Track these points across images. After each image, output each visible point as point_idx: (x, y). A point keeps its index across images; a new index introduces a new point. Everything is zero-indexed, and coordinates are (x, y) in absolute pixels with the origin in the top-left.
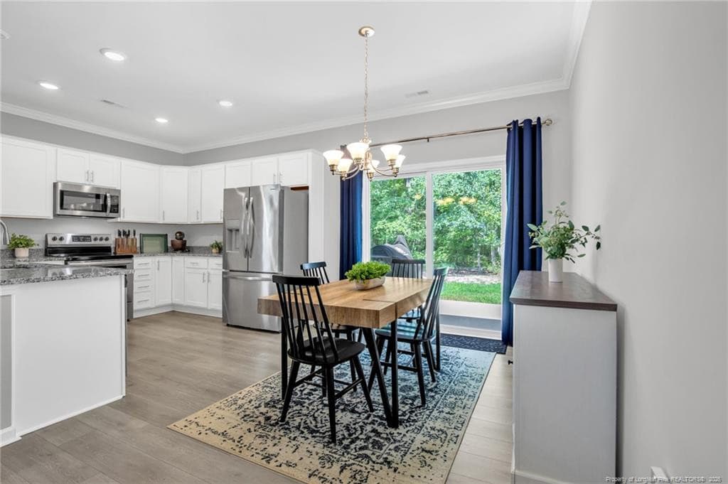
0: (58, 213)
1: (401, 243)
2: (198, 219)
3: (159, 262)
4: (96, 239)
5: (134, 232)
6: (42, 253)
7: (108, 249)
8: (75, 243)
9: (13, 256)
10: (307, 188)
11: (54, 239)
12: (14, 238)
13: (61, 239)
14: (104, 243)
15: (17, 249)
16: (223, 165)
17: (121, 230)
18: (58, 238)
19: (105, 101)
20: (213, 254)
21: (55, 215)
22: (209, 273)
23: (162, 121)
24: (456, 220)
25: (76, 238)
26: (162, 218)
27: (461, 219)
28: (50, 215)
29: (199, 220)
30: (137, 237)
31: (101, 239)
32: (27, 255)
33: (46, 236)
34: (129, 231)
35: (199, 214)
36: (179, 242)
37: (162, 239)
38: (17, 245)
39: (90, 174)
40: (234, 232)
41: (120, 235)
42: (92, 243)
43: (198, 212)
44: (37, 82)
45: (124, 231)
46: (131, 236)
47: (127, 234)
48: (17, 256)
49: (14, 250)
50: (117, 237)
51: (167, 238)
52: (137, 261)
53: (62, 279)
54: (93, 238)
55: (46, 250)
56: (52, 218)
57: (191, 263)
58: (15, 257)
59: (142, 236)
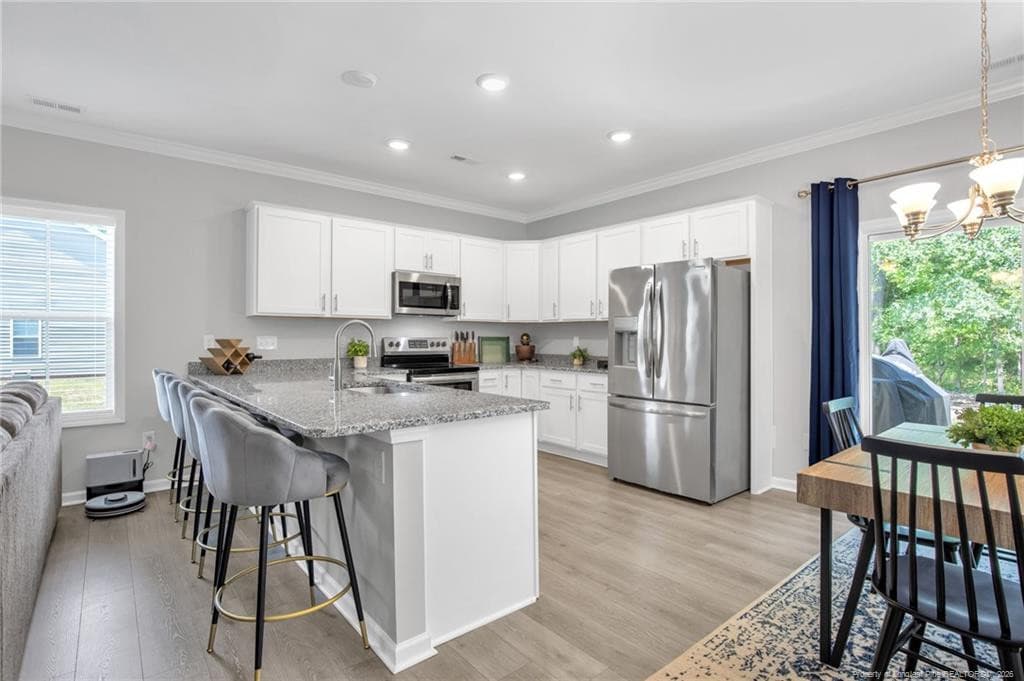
0: (397, 311)
1: (899, 353)
2: (555, 315)
3: (507, 377)
4: (432, 345)
5: (473, 333)
6: (378, 363)
7: (443, 358)
8: (412, 350)
9: (352, 367)
10: (748, 261)
11: (391, 345)
12: (352, 344)
13: (398, 345)
14: (440, 350)
15: (356, 358)
16: (594, 234)
17: (459, 333)
18: (395, 343)
19: (456, 157)
20: (575, 368)
21: (395, 314)
22: (580, 398)
23: (517, 177)
24: (953, 305)
25: (412, 343)
26: (505, 315)
27: (963, 303)
28: (387, 314)
29: (557, 317)
30: (476, 341)
31: (438, 345)
32: (365, 365)
33: (383, 341)
34: (467, 334)
35: (557, 308)
36: (525, 348)
37: (504, 343)
38: (356, 353)
39: (428, 259)
40: (626, 336)
41: (457, 339)
42: (430, 350)
43: (554, 306)
44: (386, 143)
45: (462, 334)
46: (470, 340)
47: (464, 338)
48: (356, 366)
49: (352, 359)
50: (454, 341)
51: (508, 343)
52: (483, 375)
53: (476, 417)
54: (429, 342)
55: (383, 359)
56: (390, 318)
57: (552, 380)
58: (353, 367)
59: (481, 340)
